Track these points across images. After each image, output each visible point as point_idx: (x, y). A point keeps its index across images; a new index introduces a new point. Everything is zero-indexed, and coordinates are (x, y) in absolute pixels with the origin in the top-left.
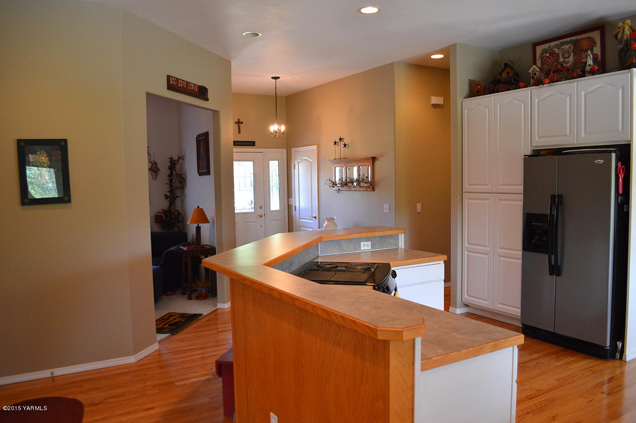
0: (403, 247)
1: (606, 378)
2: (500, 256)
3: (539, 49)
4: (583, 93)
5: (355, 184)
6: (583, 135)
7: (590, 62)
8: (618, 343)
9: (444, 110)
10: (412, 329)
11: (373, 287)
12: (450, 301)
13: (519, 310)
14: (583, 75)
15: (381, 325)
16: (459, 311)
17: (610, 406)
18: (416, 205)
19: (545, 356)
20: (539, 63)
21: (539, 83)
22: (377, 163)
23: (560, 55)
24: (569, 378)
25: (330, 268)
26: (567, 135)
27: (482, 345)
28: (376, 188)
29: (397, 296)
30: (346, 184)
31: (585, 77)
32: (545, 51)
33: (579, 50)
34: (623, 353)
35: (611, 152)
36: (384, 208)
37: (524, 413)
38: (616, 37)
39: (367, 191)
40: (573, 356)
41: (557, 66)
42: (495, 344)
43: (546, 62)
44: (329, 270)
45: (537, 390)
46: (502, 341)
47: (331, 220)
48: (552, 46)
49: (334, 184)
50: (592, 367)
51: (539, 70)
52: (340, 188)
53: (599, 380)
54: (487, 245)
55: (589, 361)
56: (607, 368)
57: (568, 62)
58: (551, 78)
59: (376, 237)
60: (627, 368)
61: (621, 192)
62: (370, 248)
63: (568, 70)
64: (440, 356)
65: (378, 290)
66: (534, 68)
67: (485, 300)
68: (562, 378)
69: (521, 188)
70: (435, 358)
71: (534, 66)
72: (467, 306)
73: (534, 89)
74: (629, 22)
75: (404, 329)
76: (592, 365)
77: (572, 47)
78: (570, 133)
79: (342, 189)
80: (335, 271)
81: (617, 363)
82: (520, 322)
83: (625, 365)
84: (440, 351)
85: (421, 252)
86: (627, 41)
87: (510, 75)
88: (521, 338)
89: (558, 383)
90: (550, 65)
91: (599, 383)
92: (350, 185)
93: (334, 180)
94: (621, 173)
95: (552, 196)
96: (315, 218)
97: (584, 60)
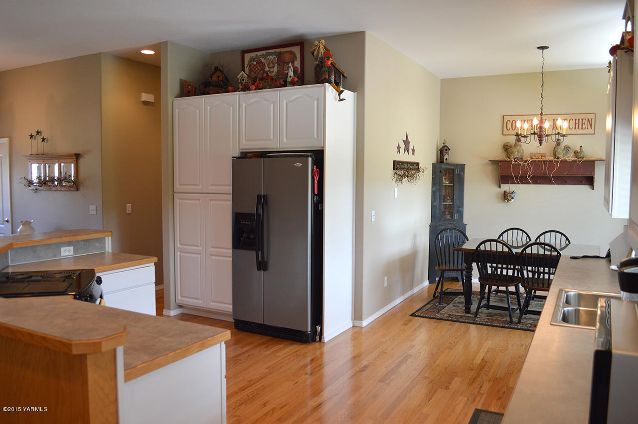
0: (110, 251)
1: (309, 359)
2: (211, 255)
3: (248, 57)
4: (285, 102)
5: (56, 183)
6: (285, 140)
7: (291, 73)
8: (317, 327)
9: (154, 108)
10: (113, 338)
11: (73, 296)
12: (163, 303)
13: (231, 306)
14: (285, 85)
15: (75, 339)
16: (173, 313)
17: (313, 385)
18: (126, 205)
19: (255, 347)
20: (247, 70)
21: (246, 88)
22: (81, 161)
23: (266, 65)
24: (277, 365)
25: (22, 278)
26: (271, 139)
27: (189, 345)
28: (81, 188)
29: (102, 304)
30: (45, 183)
31: (286, 87)
32: (252, 59)
33: (282, 62)
34: (322, 335)
35: (308, 156)
36: (90, 209)
37: (238, 405)
38: (313, 54)
39: (70, 190)
40: (280, 344)
41: (263, 74)
42: (203, 343)
43: (253, 69)
44: (22, 281)
45: (249, 381)
46: (209, 339)
47: (27, 224)
48: (259, 55)
49: (31, 183)
50: (297, 351)
51: (246, 76)
52: (38, 187)
53: (304, 362)
54: (199, 245)
55: (295, 346)
56: (308, 350)
57: (273, 72)
58: (257, 85)
59: (78, 241)
60: (326, 348)
61: (316, 192)
62: (72, 253)
63: (272, 79)
64: (146, 362)
65: (80, 299)
66: (242, 74)
67: (199, 299)
68: (271, 365)
69: (230, 189)
70: (140, 367)
71: (243, 72)
72: (180, 307)
73: (242, 94)
74: (323, 41)
75: (103, 340)
76: (297, 350)
77: (277, 59)
78: (273, 138)
79: (40, 188)
80: (28, 282)
81: (317, 344)
82: (232, 317)
83: (324, 346)
84: (146, 358)
85: (130, 255)
86: (321, 58)
87: (220, 78)
88: (227, 334)
89: (267, 370)
90: (257, 73)
91: (303, 366)
92: (50, 184)
93: (30, 179)
94: (317, 175)
95: (258, 196)
96: (7, 221)
97: (286, 72)
